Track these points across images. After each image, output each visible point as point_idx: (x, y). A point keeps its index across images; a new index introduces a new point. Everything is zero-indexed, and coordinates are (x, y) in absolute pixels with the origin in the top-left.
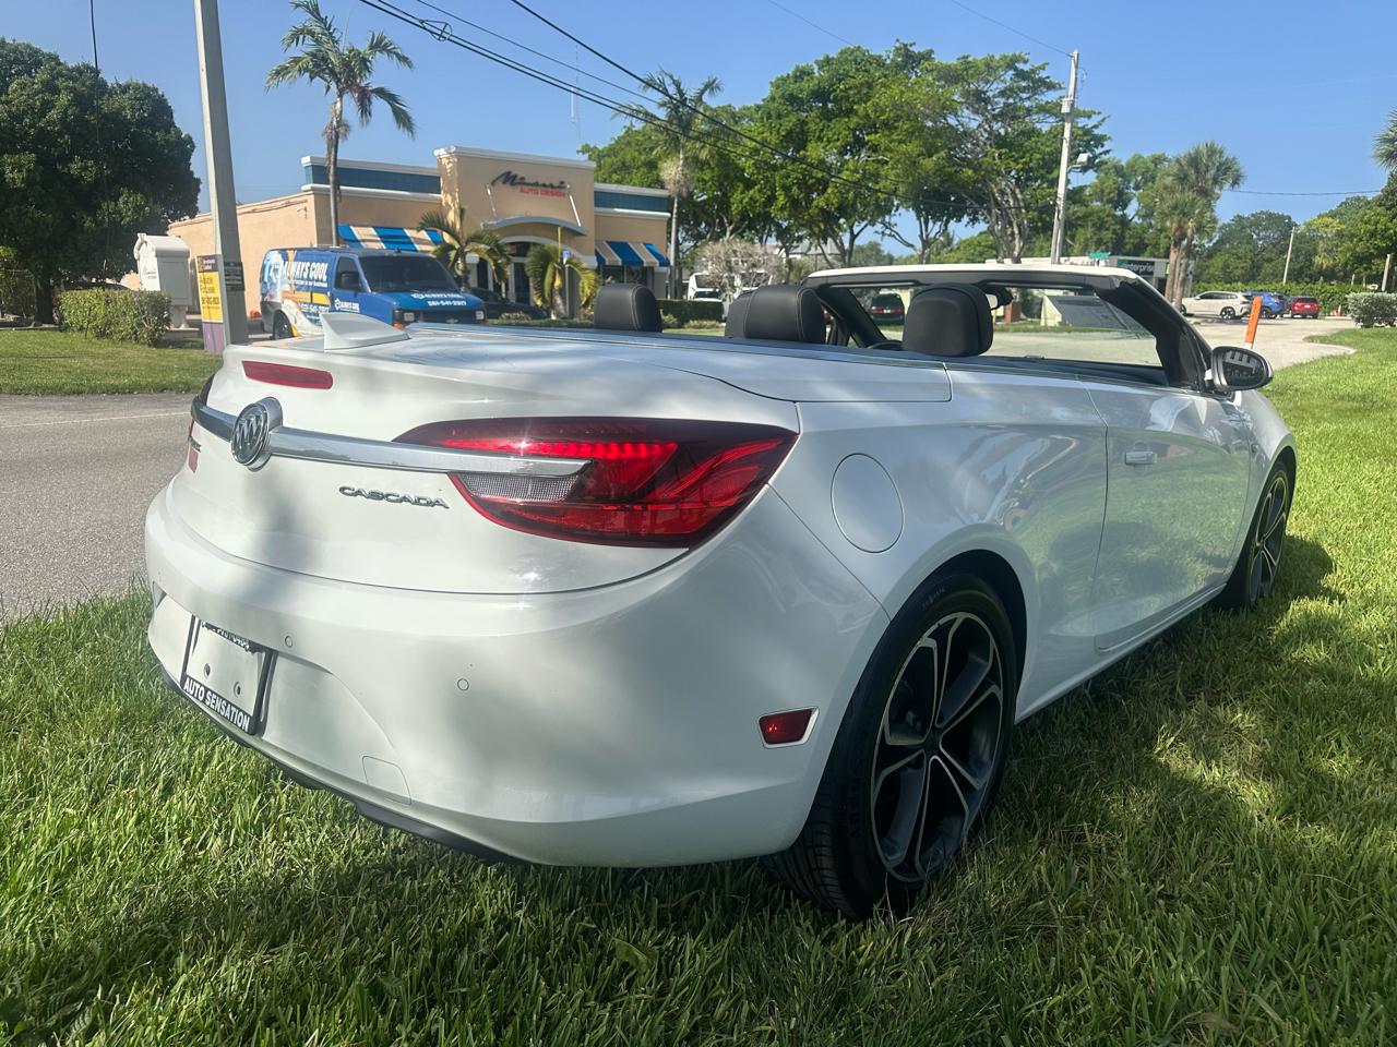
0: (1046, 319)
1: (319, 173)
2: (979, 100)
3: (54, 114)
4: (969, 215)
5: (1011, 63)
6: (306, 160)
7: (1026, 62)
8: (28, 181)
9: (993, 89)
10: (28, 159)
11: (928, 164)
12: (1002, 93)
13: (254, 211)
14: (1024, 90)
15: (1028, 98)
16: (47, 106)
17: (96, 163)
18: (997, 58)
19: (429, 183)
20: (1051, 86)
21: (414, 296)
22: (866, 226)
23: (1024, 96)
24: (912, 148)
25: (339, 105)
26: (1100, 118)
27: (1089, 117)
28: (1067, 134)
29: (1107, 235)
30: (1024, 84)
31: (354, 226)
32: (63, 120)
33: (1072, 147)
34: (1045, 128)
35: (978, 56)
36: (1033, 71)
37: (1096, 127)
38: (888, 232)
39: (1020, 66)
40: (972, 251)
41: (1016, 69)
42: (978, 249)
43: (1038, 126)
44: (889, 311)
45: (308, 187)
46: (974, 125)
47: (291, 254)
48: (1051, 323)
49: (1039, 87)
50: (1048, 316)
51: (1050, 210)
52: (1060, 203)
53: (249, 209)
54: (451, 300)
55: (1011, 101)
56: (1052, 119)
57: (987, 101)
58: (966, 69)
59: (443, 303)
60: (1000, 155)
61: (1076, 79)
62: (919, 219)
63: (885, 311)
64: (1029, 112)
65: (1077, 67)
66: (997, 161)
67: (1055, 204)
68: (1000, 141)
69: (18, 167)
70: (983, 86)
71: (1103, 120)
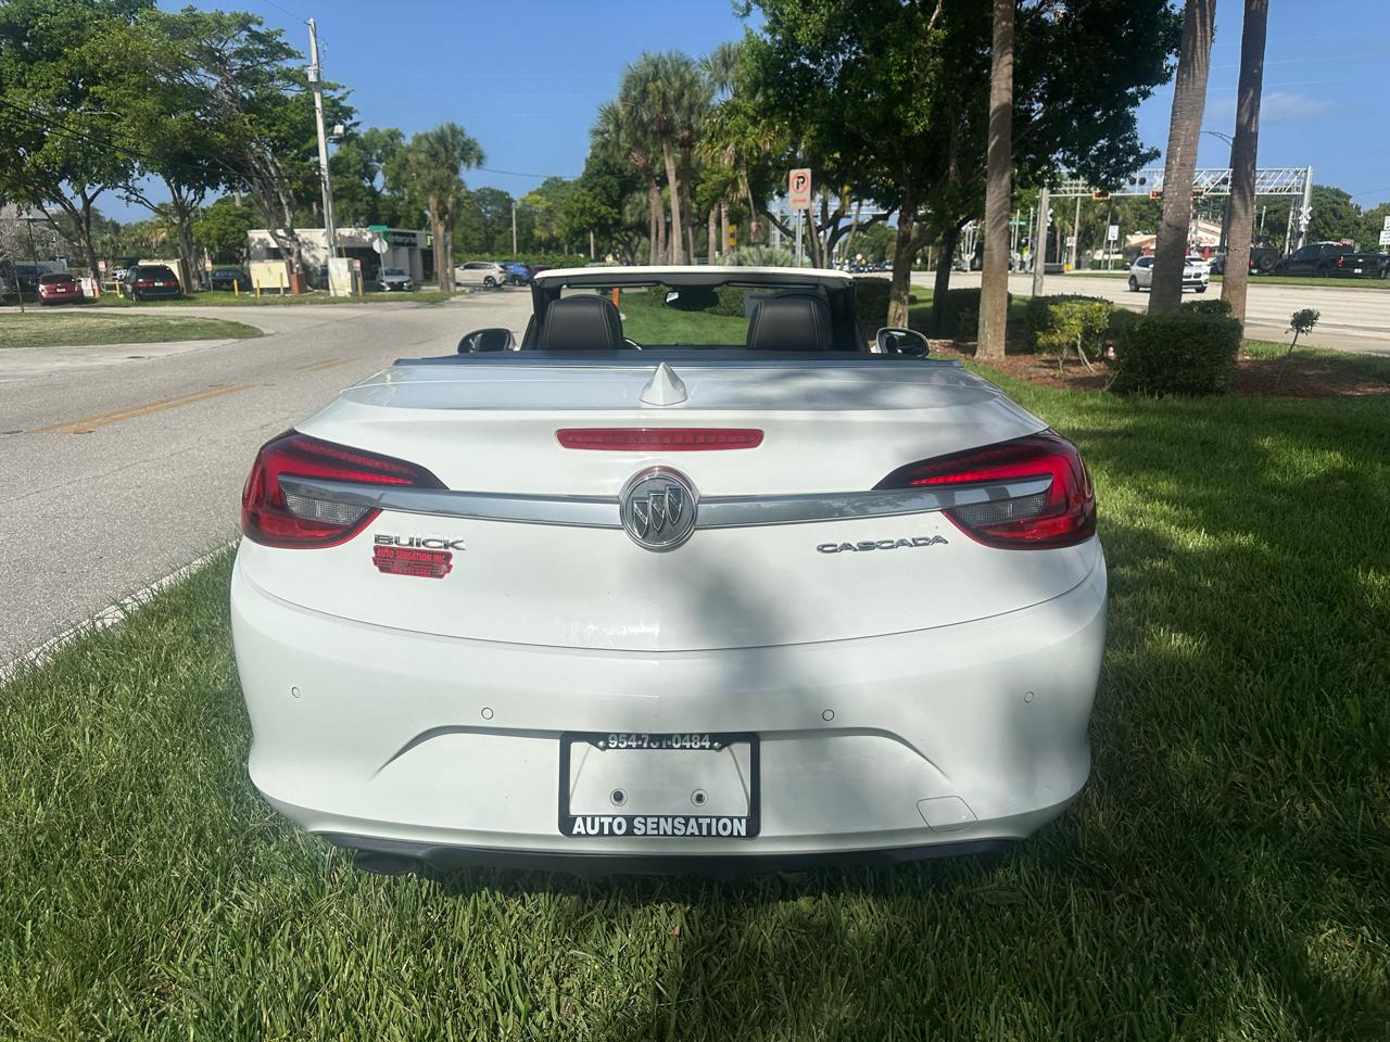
0: (334, 289)
2: (214, 60)
4: (224, 183)
5: (245, 23)
7: (260, 24)
9: (229, 48)
11: (173, 122)
12: (239, 54)
14: (262, 54)
15: (267, 63)
18: (227, 15)
20: (290, 54)
22: (102, 189)
23: (263, 60)
24: (149, 104)
26: (345, 91)
27: (335, 90)
28: (318, 104)
29: (362, 206)
30: (261, 47)
33: (325, 117)
34: (290, 95)
35: (206, 9)
36: (269, 35)
37: (342, 99)
38: (134, 197)
39: (254, 27)
40: (222, 220)
41: (250, 30)
42: (228, 218)
43: (284, 93)
44: (161, 284)
46: (213, 85)
48: (341, 294)
49: (277, 52)
50: (336, 287)
51: (315, 181)
52: (325, 173)
55: (249, 63)
56: (296, 87)
57: (223, 61)
58: (194, 23)
60: (250, 121)
61: (317, 48)
62: (169, 185)
63: (156, 284)
64: (271, 77)
65: (315, 36)
66: (249, 126)
67: (321, 175)
68: (249, 106)
70: (215, 44)
71: (348, 93)
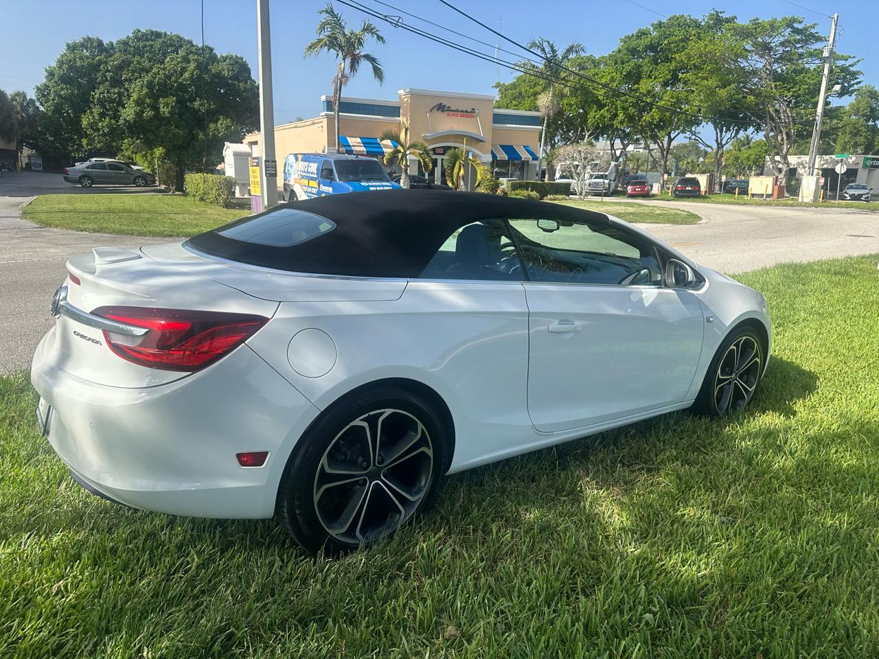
0: (802, 197)
1: (329, 105)
2: (765, 48)
3: (187, 75)
4: (754, 126)
5: (790, 23)
6: (323, 98)
7: (800, 22)
8: (171, 112)
9: (776, 41)
10: (172, 100)
11: (723, 93)
12: (782, 44)
13: (296, 127)
14: (798, 41)
15: (802, 47)
16: (184, 70)
17: (208, 102)
18: (779, 19)
19: (394, 111)
20: (819, 39)
21: (363, 184)
22: (679, 134)
23: (798, 45)
24: (712, 82)
25: (343, 64)
26: (855, 60)
27: (846, 60)
28: (826, 72)
30: (798, 37)
31: (349, 137)
32: (191, 78)
33: (829, 80)
34: (812, 67)
35: (765, 19)
36: (806, 29)
37: (852, 66)
38: (694, 137)
39: (796, 25)
40: (760, 149)
41: (793, 27)
42: (764, 148)
43: (807, 66)
44: (690, 188)
45: (323, 114)
46: (760, 66)
47: (300, 157)
48: (806, 200)
49: (810, 39)
50: (804, 196)
51: (811, 123)
52: (818, 119)
53: (293, 126)
54: (383, 186)
55: (788, 49)
56: (817, 62)
57: (770, 49)
58: (755, 29)
59: (378, 189)
60: (776, 86)
61: (835, 33)
62: (716, 129)
63: (687, 188)
64: (801, 56)
65: (836, 25)
66: (774, 90)
67: (814, 120)
68: (777, 77)
69: (167, 105)
70: (768, 39)
71: (858, 62)
